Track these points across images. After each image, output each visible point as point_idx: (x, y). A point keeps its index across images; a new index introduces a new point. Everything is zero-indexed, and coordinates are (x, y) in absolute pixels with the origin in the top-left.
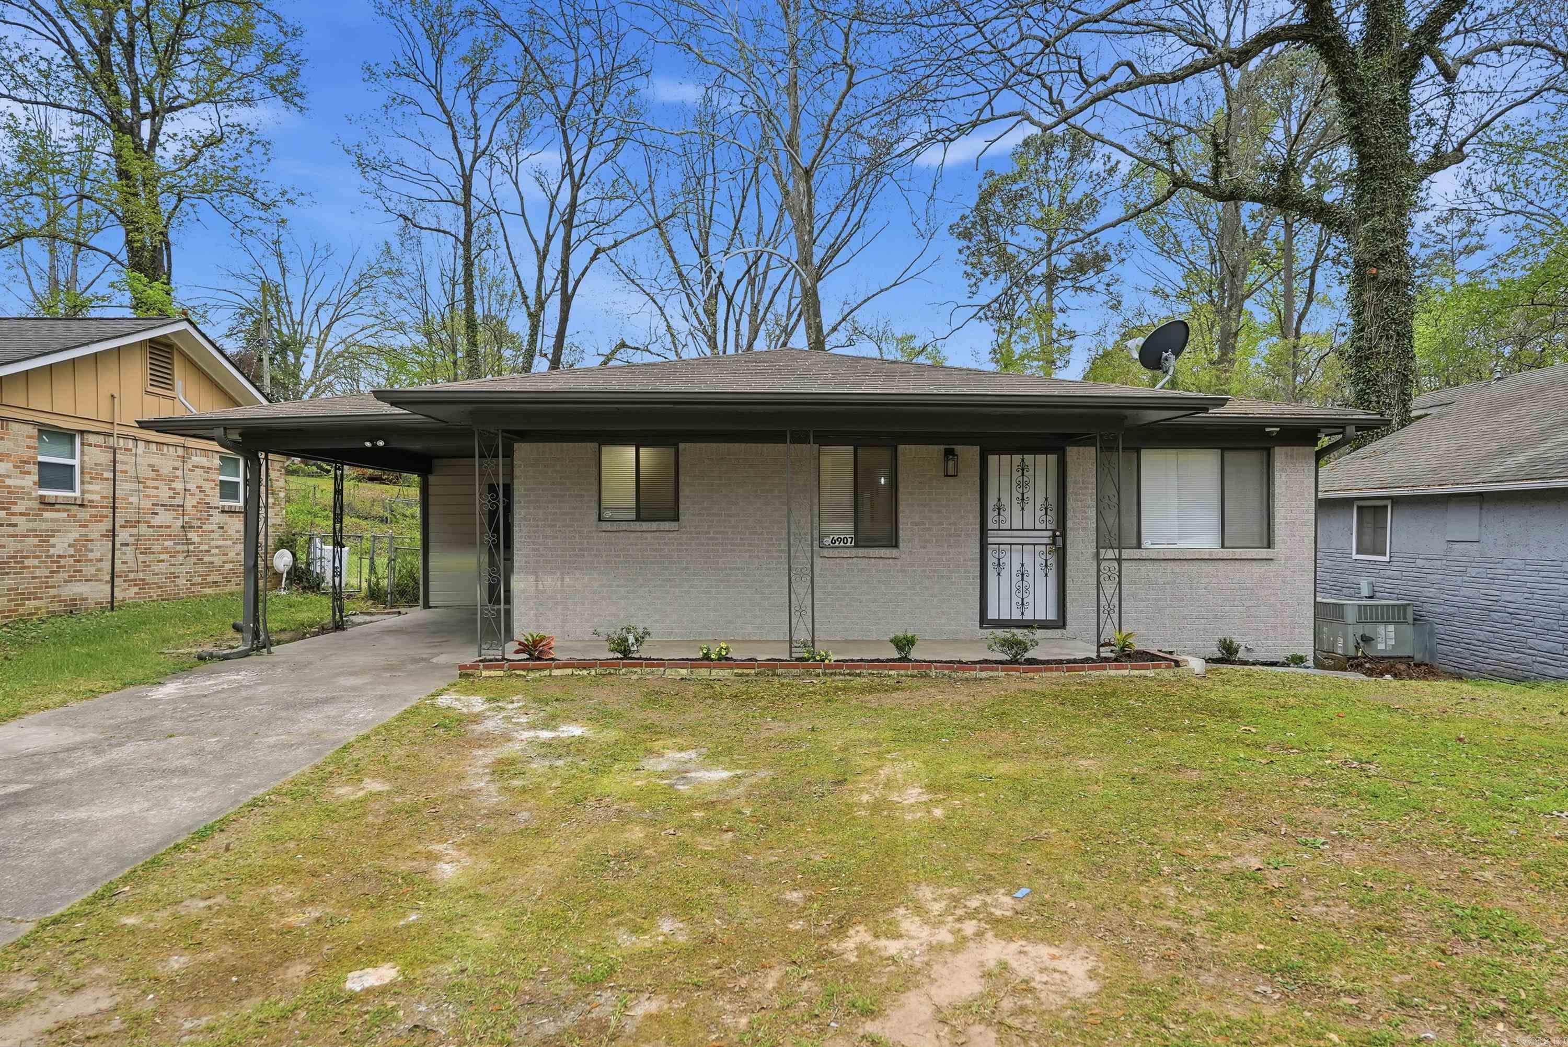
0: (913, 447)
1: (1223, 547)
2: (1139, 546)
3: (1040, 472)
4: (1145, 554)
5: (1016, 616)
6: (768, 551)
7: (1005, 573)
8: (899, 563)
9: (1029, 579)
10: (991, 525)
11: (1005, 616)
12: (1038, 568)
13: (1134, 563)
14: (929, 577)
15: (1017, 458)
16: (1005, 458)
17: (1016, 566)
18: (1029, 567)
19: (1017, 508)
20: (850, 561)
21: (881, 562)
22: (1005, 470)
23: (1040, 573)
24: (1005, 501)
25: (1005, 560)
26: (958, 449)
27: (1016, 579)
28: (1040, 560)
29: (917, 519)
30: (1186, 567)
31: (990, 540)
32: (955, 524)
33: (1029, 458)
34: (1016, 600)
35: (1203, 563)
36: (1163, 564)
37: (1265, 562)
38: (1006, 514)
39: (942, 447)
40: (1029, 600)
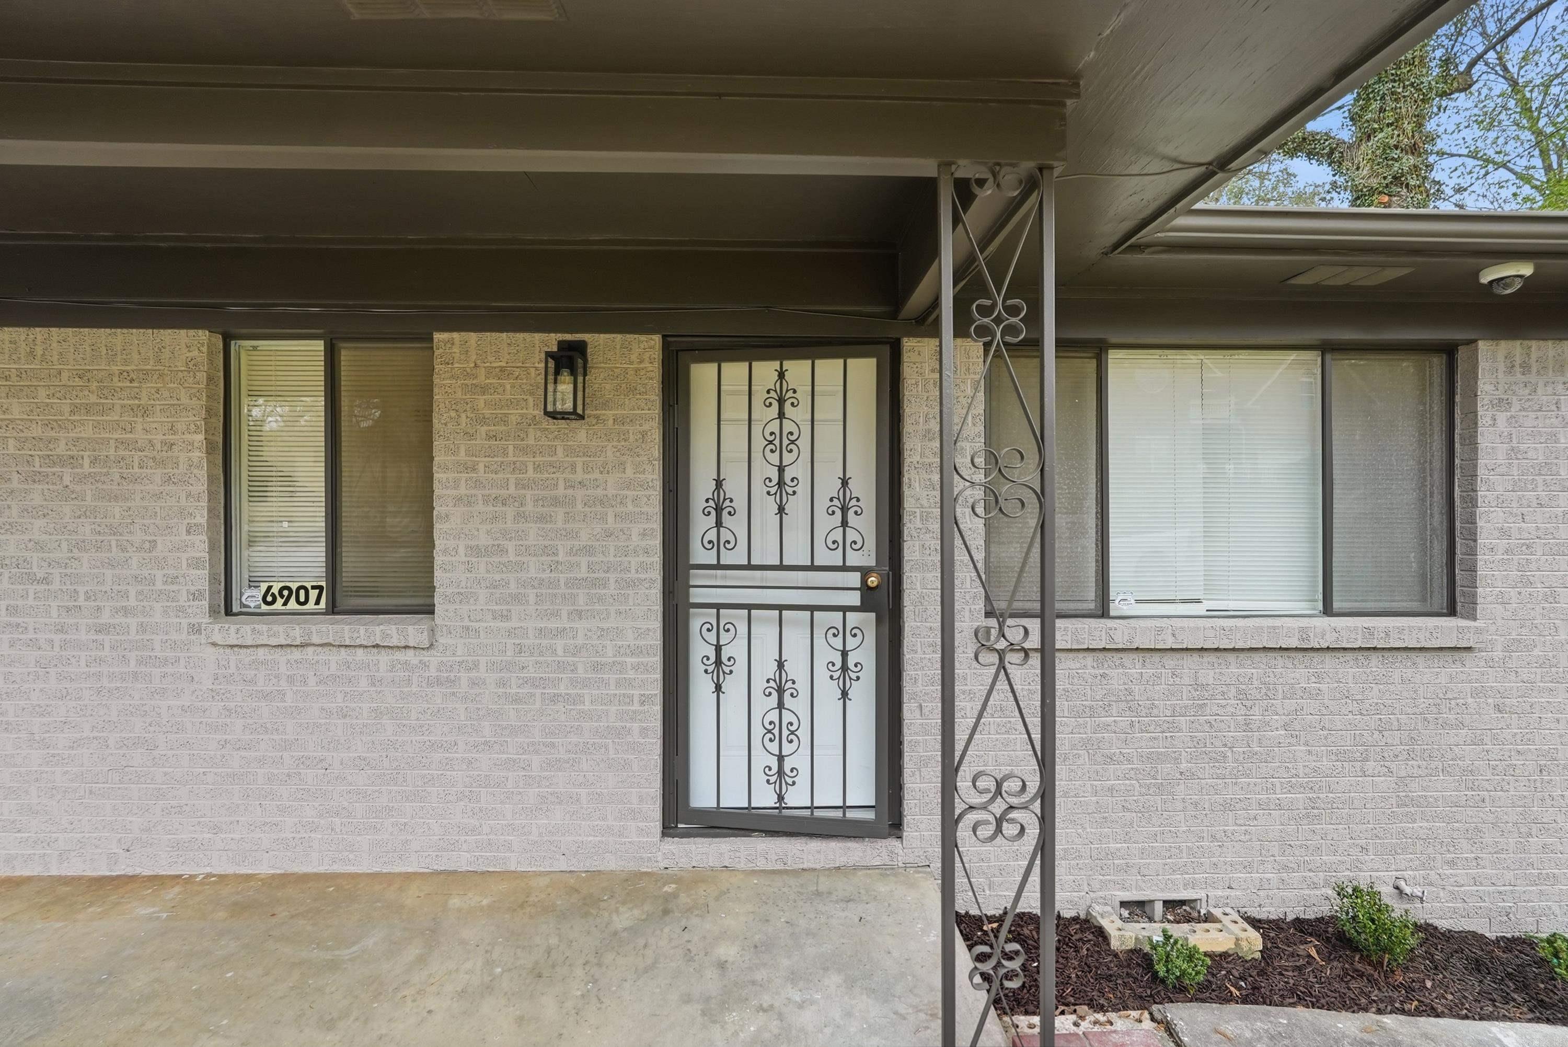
0: (473, 337)
1: (1328, 610)
2: (1103, 612)
3: (829, 409)
4: (1120, 634)
5: (765, 798)
6: (61, 630)
7: (734, 686)
8: (433, 659)
9: (798, 705)
10: (700, 554)
11: (734, 798)
12: (821, 673)
13: (1089, 659)
14: (517, 700)
15: (766, 371)
16: (735, 371)
17: (765, 668)
18: (797, 669)
19: (766, 507)
20: (296, 654)
21: (384, 658)
22: (735, 409)
23: (828, 691)
24: (735, 488)
25: (735, 649)
26: (596, 341)
27: (764, 705)
28: (827, 654)
29: (483, 540)
30: (1234, 668)
31: (697, 596)
32: (588, 550)
33: (798, 370)
34: (764, 760)
35: (1280, 661)
36: (1170, 661)
37: (1448, 656)
38: (736, 524)
39: (551, 341)
40: (798, 761)
